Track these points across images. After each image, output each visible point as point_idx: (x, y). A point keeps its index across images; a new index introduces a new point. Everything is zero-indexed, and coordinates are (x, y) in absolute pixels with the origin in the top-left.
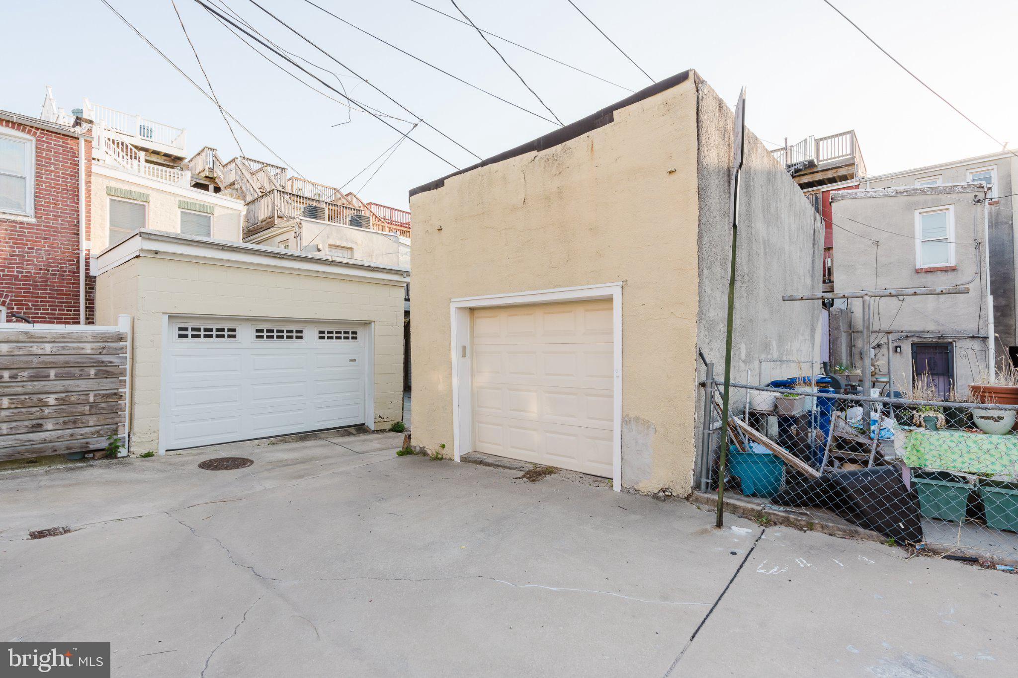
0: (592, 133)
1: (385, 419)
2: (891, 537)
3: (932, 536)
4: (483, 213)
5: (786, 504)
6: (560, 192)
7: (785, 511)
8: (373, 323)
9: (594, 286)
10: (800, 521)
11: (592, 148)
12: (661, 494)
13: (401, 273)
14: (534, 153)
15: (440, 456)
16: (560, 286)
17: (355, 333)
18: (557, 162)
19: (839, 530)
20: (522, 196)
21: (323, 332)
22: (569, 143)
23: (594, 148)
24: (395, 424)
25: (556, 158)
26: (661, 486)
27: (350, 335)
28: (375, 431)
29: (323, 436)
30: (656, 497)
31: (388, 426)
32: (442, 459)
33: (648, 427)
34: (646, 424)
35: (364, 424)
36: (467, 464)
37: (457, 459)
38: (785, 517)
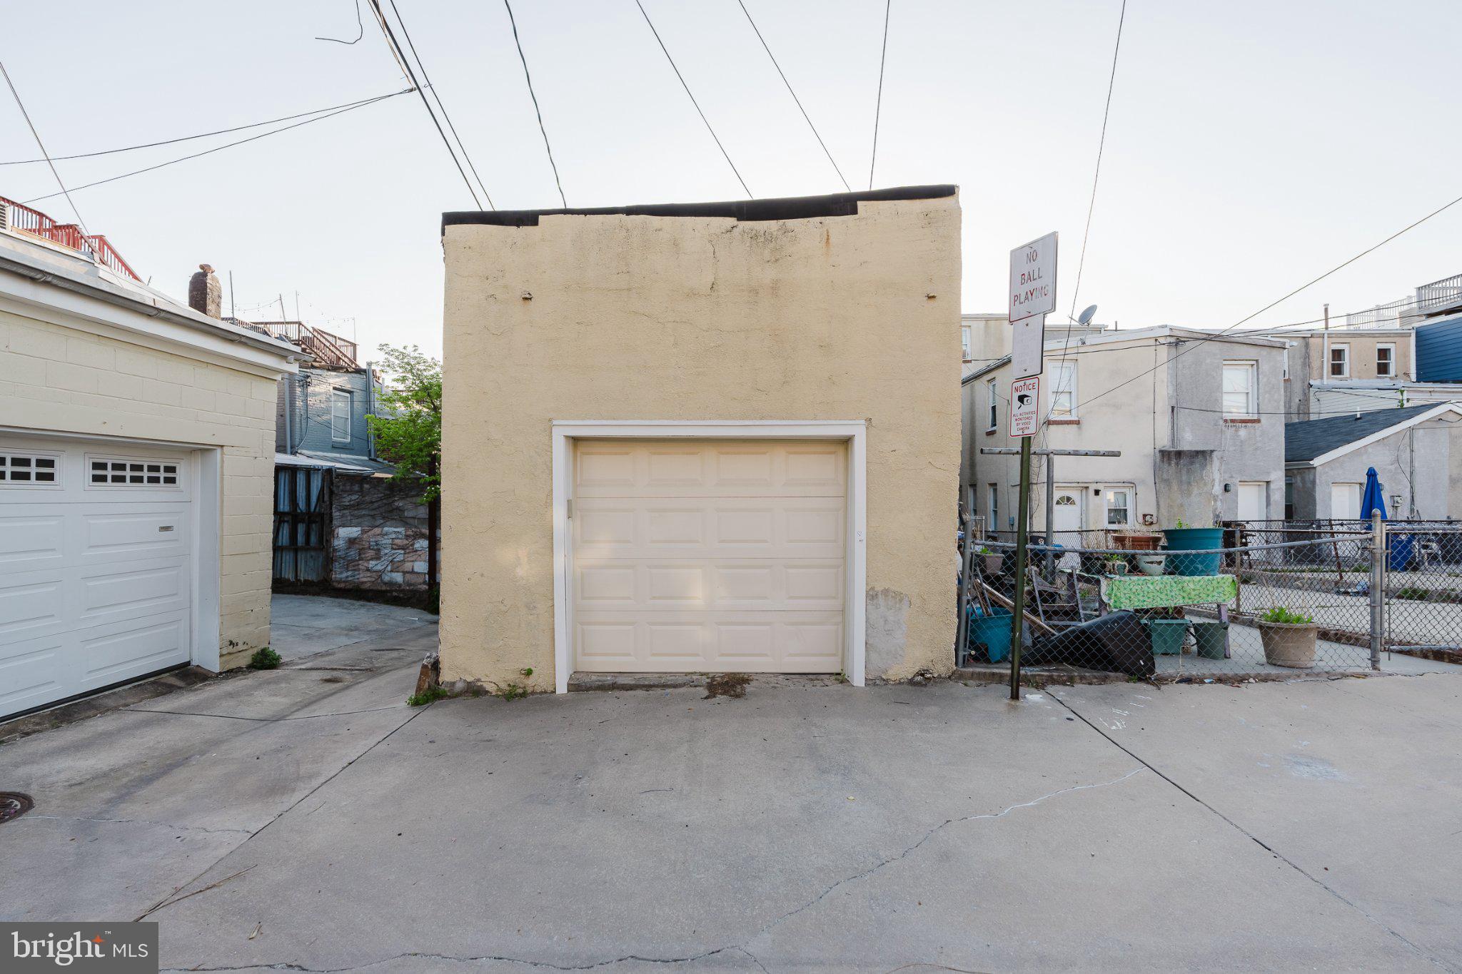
0: (829, 220)
1: (241, 647)
2: (1135, 675)
3: (1164, 667)
4: (629, 290)
5: (1048, 663)
6: (775, 288)
7: (1048, 671)
8: (219, 450)
9: (825, 422)
10: (1061, 677)
11: (828, 239)
12: (919, 678)
13: (284, 353)
14: (731, 221)
15: (520, 691)
16: (771, 418)
17: (172, 469)
18: (772, 245)
19: (1096, 678)
20: (710, 279)
21: (103, 466)
22: (791, 223)
23: (830, 241)
24: (258, 653)
25: (769, 237)
26: (916, 669)
27: (162, 475)
28: (221, 673)
29: (111, 702)
30: (911, 682)
31: (244, 660)
32: (524, 695)
33: (901, 601)
34: (899, 597)
35: (188, 663)
36: (584, 695)
37: (562, 689)
38: (1049, 676)
